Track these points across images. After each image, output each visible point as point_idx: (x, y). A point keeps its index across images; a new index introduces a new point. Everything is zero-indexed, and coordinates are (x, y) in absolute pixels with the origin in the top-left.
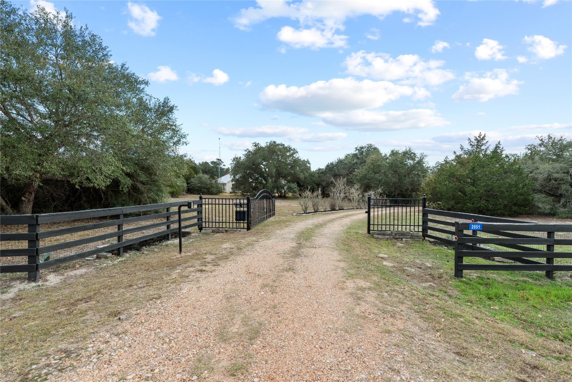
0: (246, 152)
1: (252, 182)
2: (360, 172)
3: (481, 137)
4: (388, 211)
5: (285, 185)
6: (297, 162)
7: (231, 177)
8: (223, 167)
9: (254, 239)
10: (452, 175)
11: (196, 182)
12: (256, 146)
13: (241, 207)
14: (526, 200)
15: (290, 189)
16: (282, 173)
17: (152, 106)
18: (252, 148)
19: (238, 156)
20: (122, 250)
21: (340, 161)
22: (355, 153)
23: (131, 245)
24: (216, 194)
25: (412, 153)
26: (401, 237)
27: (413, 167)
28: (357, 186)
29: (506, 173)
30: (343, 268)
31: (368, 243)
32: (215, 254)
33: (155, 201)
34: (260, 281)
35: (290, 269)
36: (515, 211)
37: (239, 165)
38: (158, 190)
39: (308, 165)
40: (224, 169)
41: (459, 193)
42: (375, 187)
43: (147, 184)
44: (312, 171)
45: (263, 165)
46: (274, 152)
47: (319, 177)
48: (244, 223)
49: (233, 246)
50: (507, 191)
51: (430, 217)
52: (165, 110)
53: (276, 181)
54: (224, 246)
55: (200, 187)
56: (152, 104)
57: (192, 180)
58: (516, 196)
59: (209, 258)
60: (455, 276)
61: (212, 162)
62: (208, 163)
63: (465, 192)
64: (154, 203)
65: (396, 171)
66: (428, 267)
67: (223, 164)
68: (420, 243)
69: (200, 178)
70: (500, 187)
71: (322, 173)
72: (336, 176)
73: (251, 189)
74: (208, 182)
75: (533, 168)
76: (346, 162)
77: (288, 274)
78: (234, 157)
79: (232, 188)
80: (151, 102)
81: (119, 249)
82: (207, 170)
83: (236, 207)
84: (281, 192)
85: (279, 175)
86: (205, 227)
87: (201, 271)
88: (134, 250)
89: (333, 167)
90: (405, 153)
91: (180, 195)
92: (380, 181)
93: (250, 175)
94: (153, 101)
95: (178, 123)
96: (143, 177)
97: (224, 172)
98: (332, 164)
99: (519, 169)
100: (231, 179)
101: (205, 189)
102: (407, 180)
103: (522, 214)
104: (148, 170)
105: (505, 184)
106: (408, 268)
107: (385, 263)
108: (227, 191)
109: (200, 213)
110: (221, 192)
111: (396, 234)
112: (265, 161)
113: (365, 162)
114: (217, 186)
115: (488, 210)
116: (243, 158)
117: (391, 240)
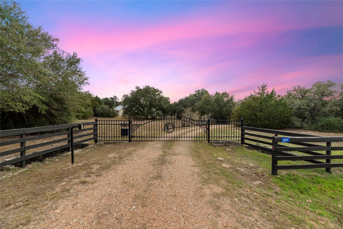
0: (131, 92)
1: (135, 110)
2: (198, 104)
3: (264, 85)
4: (215, 127)
5: (155, 112)
6: (162, 98)
7: (122, 107)
8: (118, 101)
9: (133, 148)
10: (250, 106)
11: (100, 110)
12: (137, 88)
13: (125, 126)
14: (288, 120)
15: (158, 114)
16: (153, 105)
17: (64, 58)
18: (135, 90)
19: (126, 94)
20: (24, 162)
21: (187, 98)
22: (195, 93)
23: (36, 157)
24: (113, 117)
25: (227, 94)
26: (229, 144)
27: (228, 102)
28: (197, 112)
29: (278, 105)
30: (198, 173)
31: (209, 149)
32: (101, 164)
33: (65, 122)
34: (133, 192)
35: (158, 176)
36: (283, 126)
37: (127, 100)
38: (67, 115)
39: (169, 100)
40: (118, 102)
41: (254, 116)
42: (207, 113)
43: (60, 110)
44: (171, 103)
45: (142, 100)
46: (148, 92)
47: (175, 107)
48: (127, 137)
49: (116, 155)
50: (279, 115)
51: (246, 131)
52: (74, 61)
53: (149, 109)
54: (110, 156)
55: (102, 113)
56: (65, 56)
57: (97, 108)
58: (283, 118)
59: (96, 167)
60: (272, 174)
61: (111, 98)
62: (108, 98)
63: (257, 116)
64: (65, 124)
65: (219, 104)
66: (251, 167)
67: (118, 99)
68: (240, 148)
69: (103, 107)
70: (275, 113)
71: (176, 105)
72: (185, 106)
73: (135, 114)
74: (108, 110)
75: (291, 103)
76: (190, 98)
77: (157, 182)
78: (124, 94)
79: (123, 114)
80: (64, 55)
81: (21, 162)
82: (107, 103)
83: (121, 126)
84: (152, 116)
85: (151, 106)
86: (100, 140)
87: (84, 183)
88: (37, 161)
89: (183, 102)
90: (223, 94)
91: (89, 118)
92: (210, 109)
93: (134, 106)
94: (65, 55)
95: (83, 71)
96: (56, 105)
97: (118, 104)
98: (182, 99)
99: (285, 103)
100: (122, 108)
101: (106, 114)
102: (224, 109)
103: (286, 128)
104: (60, 101)
105: (278, 111)
106: (239, 169)
107: (224, 165)
108: (120, 115)
109: (96, 130)
110: (116, 116)
111: (225, 143)
112: (143, 98)
113: (201, 98)
114: (114, 112)
115: (269, 126)
116: (129, 95)
117: (222, 146)
